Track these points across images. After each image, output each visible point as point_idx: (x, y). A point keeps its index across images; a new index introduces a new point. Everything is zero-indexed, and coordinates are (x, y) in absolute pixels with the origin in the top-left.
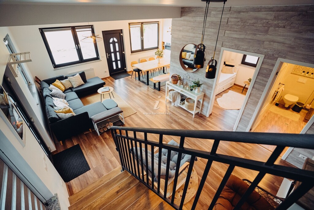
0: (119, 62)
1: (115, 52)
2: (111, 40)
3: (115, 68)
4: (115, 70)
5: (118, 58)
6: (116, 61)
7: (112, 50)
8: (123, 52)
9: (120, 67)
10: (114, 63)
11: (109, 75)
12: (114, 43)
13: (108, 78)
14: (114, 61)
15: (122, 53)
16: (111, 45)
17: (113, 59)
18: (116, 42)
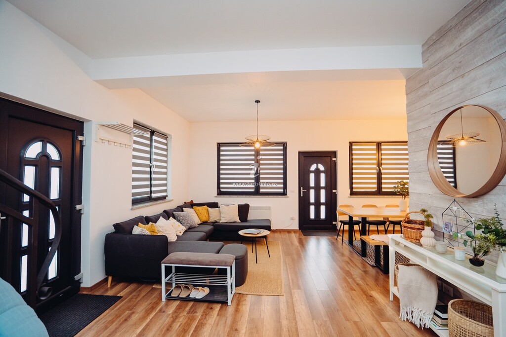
0: (323, 208)
1: (317, 188)
2: (313, 167)
3: (312, 216)
4: (313, 220)
5: (323, 200)
6: (318, 204)
7: (312, 184)
8: (334, 191)
9: (323, 216)
10: (312, 208)
11: (297, 228)
12: (317, 172)
13: (295, 231)
14: (312, 204)
15: (332, 191)
16: (312, 177)
17: (312, 199)
18: (322, 172)
